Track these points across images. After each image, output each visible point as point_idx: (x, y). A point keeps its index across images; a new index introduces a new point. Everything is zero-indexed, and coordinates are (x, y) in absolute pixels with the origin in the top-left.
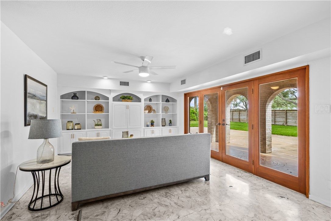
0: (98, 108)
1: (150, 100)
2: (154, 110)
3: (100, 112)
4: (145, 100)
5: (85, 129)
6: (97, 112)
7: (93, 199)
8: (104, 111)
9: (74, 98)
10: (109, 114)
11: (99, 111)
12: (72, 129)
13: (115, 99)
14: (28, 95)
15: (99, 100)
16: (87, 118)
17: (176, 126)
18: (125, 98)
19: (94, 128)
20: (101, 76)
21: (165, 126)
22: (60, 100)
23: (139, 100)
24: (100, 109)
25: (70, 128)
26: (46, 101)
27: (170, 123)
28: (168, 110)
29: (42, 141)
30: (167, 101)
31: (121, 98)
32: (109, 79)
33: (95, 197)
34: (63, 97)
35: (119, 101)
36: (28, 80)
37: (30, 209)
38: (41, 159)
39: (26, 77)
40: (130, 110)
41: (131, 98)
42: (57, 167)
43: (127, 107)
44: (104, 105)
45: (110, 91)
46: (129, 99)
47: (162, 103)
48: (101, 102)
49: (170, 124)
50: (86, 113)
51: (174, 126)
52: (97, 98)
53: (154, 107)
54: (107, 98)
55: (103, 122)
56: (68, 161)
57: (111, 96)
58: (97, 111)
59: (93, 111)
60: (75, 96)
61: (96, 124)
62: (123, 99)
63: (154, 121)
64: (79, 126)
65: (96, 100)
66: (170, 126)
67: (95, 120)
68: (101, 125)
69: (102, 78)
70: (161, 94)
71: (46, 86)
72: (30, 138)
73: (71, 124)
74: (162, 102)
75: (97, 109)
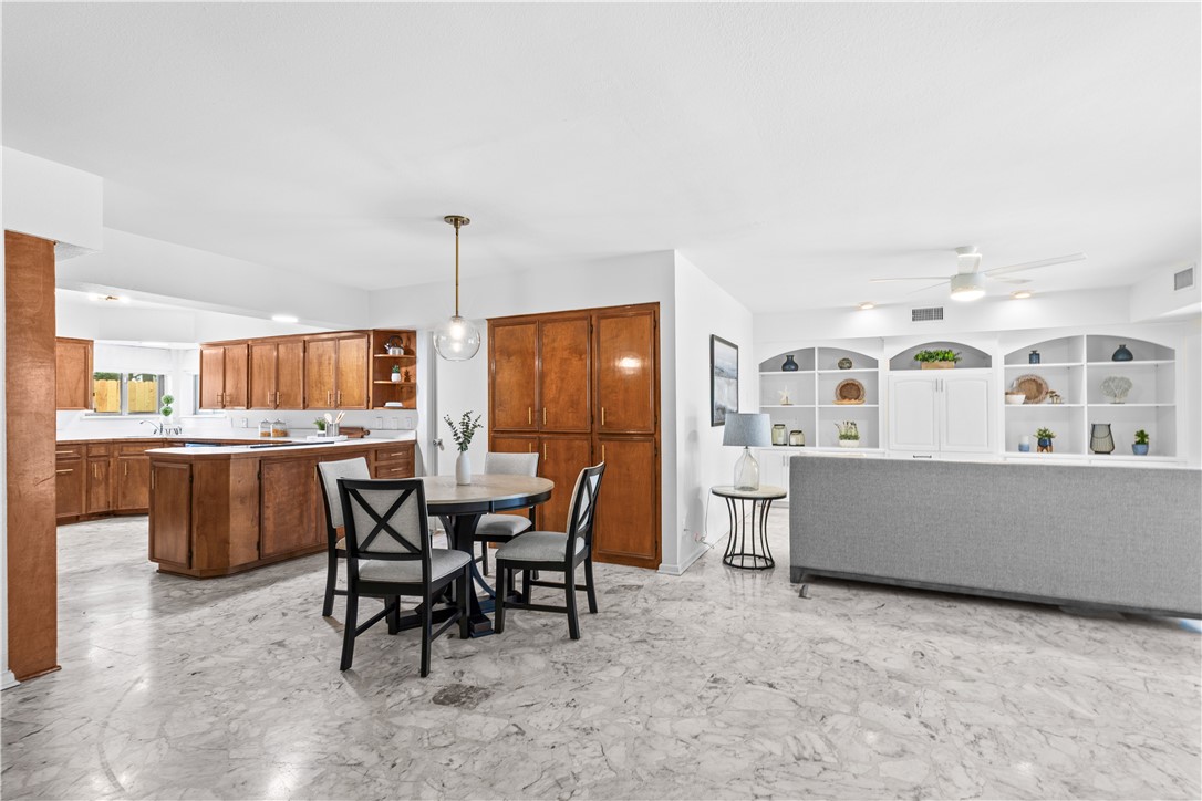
0: (849, 391)
1: (1034, 357)
2: (1053, 392)
3: (853, 401)
4: (1009, 359)
5: (814, 445)
6: (846, 401)
7: (829, 571)
8: (865, 399)
9: (787, 367)
10: (880, 405)
11: (850, 399)
12: (785, 445)
13: (896, 364)
14: (715, 370)
15: (849, 368)
16: (820, 419)
17: (1174, 455)
18: (929, 357)
19: (838, 445)
20: (855, 304)
21: (1109, 453)
22: (758, 373)
23: (983, 360)
24: (854, 392)
25: (781, 441)
26: (737, 379)
27: (1138, 443)
28: (1127, 390)
29: (741, 449)
30: (1123, 354)
31: (916, 358)
32: (877, 307)
33: (832, 569)
34: (764, 367)
35: (912, 367)
36: (716, 342)
37: (725, 562)
38: (740, 486)
39: (713, 338)
40: (947, 394)
41: (950, 356)
42: (765, 499)
43: (938, 386)
44: (864, 383)
45: (881, 341)
46: (944, 359)
47: (1088, 367)
48: (856, 373)
49: (1140, 447)
50: (817, 406)
51: (1165, 455)
52: (845, 363)
53: (1053, 383)
54: (874, 363)
55: (862, 429)
56: (780, 494)
57: (884, 357)
58: (844, 398)
59: (834, 399)
60: (789, 364)
61: (843, 433)
62: (924, 359)
63: (1051, 431)
64: (799, 436)
65: (841, 368)
66: (1136, 453)
67: (840, 423)
68: (856, 438)
69: (858, 309)
70: (1085, 333)
71: (736, 347)
72: (726, 443)
73: (782, 431)
74: (1088, 361)
75: (845, 394)
